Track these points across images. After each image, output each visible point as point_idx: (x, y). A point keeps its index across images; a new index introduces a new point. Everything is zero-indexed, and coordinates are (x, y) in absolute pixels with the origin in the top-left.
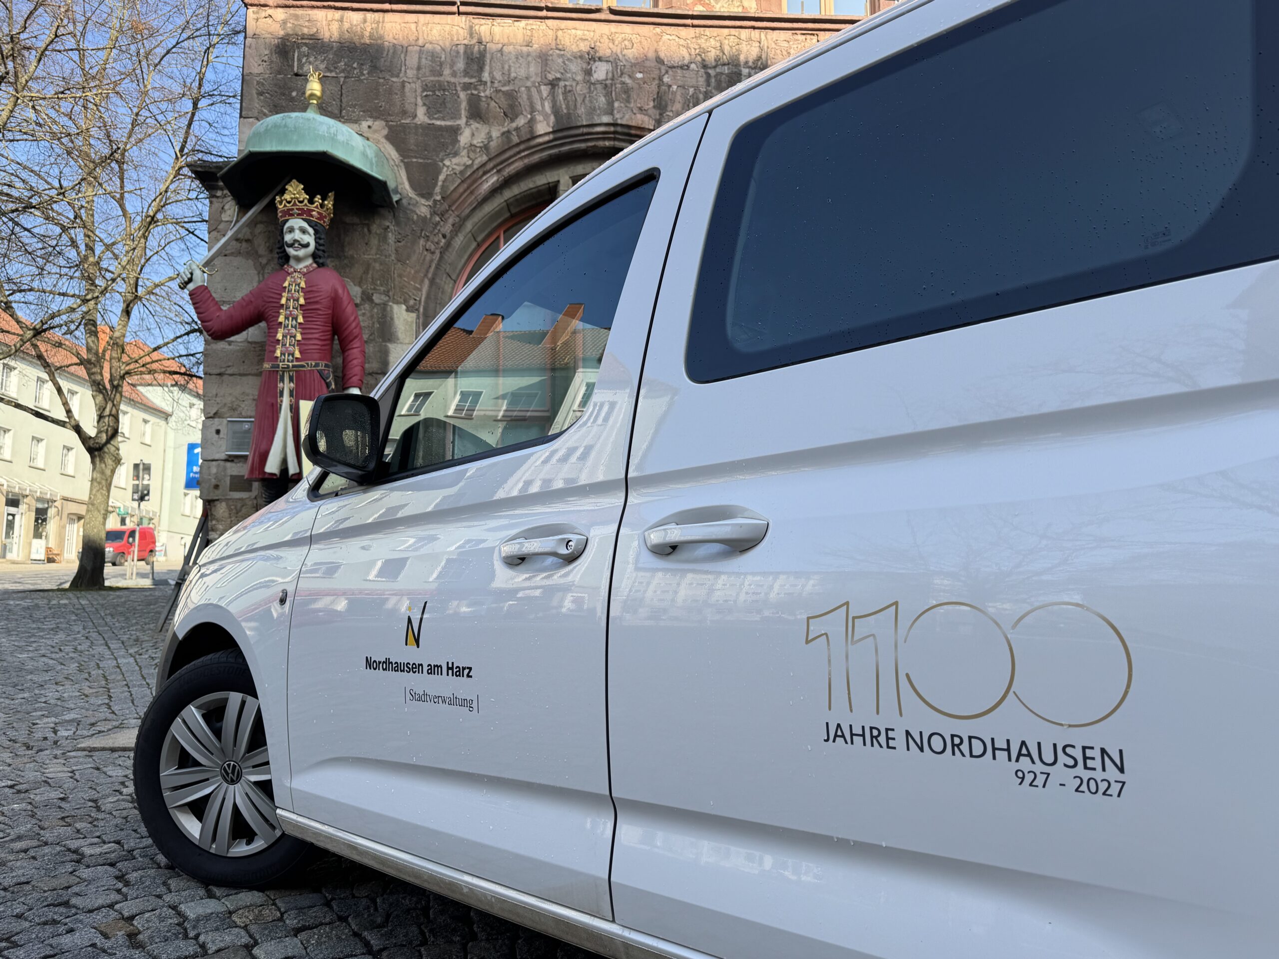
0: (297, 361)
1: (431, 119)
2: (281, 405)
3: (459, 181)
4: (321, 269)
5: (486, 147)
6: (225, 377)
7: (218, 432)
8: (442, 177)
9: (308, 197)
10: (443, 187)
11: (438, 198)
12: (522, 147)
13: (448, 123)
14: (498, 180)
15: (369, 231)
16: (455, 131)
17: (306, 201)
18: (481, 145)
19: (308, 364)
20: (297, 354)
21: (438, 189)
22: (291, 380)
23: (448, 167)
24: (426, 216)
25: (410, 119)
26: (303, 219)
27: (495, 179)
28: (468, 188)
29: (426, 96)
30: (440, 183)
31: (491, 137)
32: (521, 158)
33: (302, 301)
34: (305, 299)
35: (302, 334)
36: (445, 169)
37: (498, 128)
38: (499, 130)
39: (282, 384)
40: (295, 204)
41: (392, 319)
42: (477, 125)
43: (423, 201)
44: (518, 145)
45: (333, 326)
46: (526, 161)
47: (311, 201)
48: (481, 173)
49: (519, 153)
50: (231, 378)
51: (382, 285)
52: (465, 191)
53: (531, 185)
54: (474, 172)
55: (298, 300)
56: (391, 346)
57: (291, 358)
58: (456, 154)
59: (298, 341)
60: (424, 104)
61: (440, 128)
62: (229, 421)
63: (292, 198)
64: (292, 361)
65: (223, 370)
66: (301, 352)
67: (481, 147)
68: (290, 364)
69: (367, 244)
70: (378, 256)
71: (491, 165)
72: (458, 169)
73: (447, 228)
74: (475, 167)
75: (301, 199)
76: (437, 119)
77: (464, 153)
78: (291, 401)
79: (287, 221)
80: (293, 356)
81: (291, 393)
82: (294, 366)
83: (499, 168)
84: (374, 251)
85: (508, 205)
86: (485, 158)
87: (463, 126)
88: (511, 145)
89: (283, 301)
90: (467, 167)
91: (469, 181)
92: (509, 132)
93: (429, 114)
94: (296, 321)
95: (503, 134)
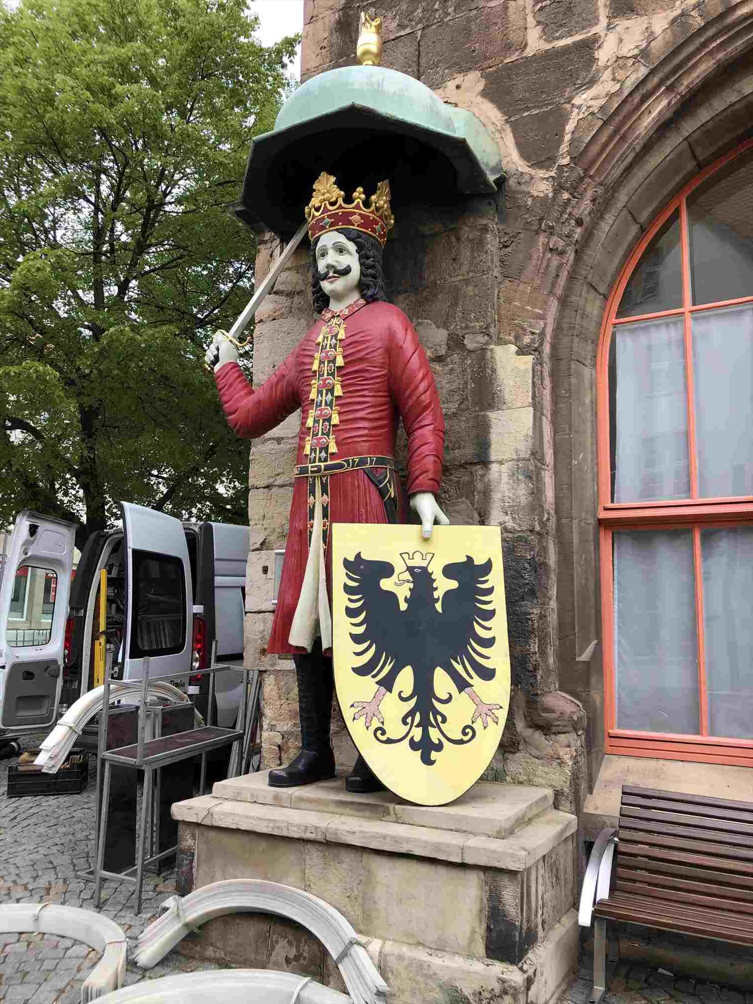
0: (332, 459)
1: (550, 42)
2: (311, 533)
3: (600, 123)
4: (370, 306)
5: (644, 54)
6: (274, 489)
8: (570, 127)
9: (342, 193)
10: (572, 142)
11: (566, 161)
12: (710, 33)
13: (578, 38)
14: (669, 103)
15: (458, 239)
16: (588, 47)
17: (340, 201)
18: (636, 51)
19: (347, 461)
20: (333, 449)
21: (564, 148)
22: (324, 491)
23: (579, 107)
24: (547, 195)
25: (517, 53)
26: (337, 230)
27: (664, 102)
28: (615, 132)
29: (541, 9)
30: (567, 138)
31: (652, 33)
32: (711, 53)
33: (340, 361)
34: (344, 357)
35: (340, 414)
36: (576, 111)
37: (664, 14)
38: (666, 18)
39: (312, 497)
40: (326, 210)
41: (494, 371)
42: (627, 23)
43: (541, 173)
44: (702, 30)
45: (390, 396)
46: (721, 55)
47: (348, 200)
48: (637, 98)
49: (704, 45)
50: (282, 490)
51: (477, 320)
52: (611, 139)
53: (733, 98)
54: (624, 102)
55: (334, 361)
56: (492, 415)
57: (323, 454)
58: (592, 82)
59: (334, 426)
60: (539, 23)
61: (566, 50)
62: (277, 554)
63: (321, 202)
64: (326, 460)
65: (272, 480)
66: (338, 443)
67: (635, 57)
68: (322, 464)
69: (454, 260)
70: (471, 274)
71: (656, 80)
72: (596, 104)
73: (585, 207)
74: (626, 92)
75: (333, 199)
76: (561, 37)
77: (607, 75)
78: (324, 526)
80: (327, 453)
81: (325, 510)
82: (327, 468)
83: (669, 83)
84: (465, 268)
85: (691, 144)
86: (643, 71)
87: (602, 34)
88: (689, 35)
89: (315, 367)
90: (611, 96)
91: (617, 119)
92: (683, 14)
93: (548, 34)
94: (332, 395)
95: (674, 20)
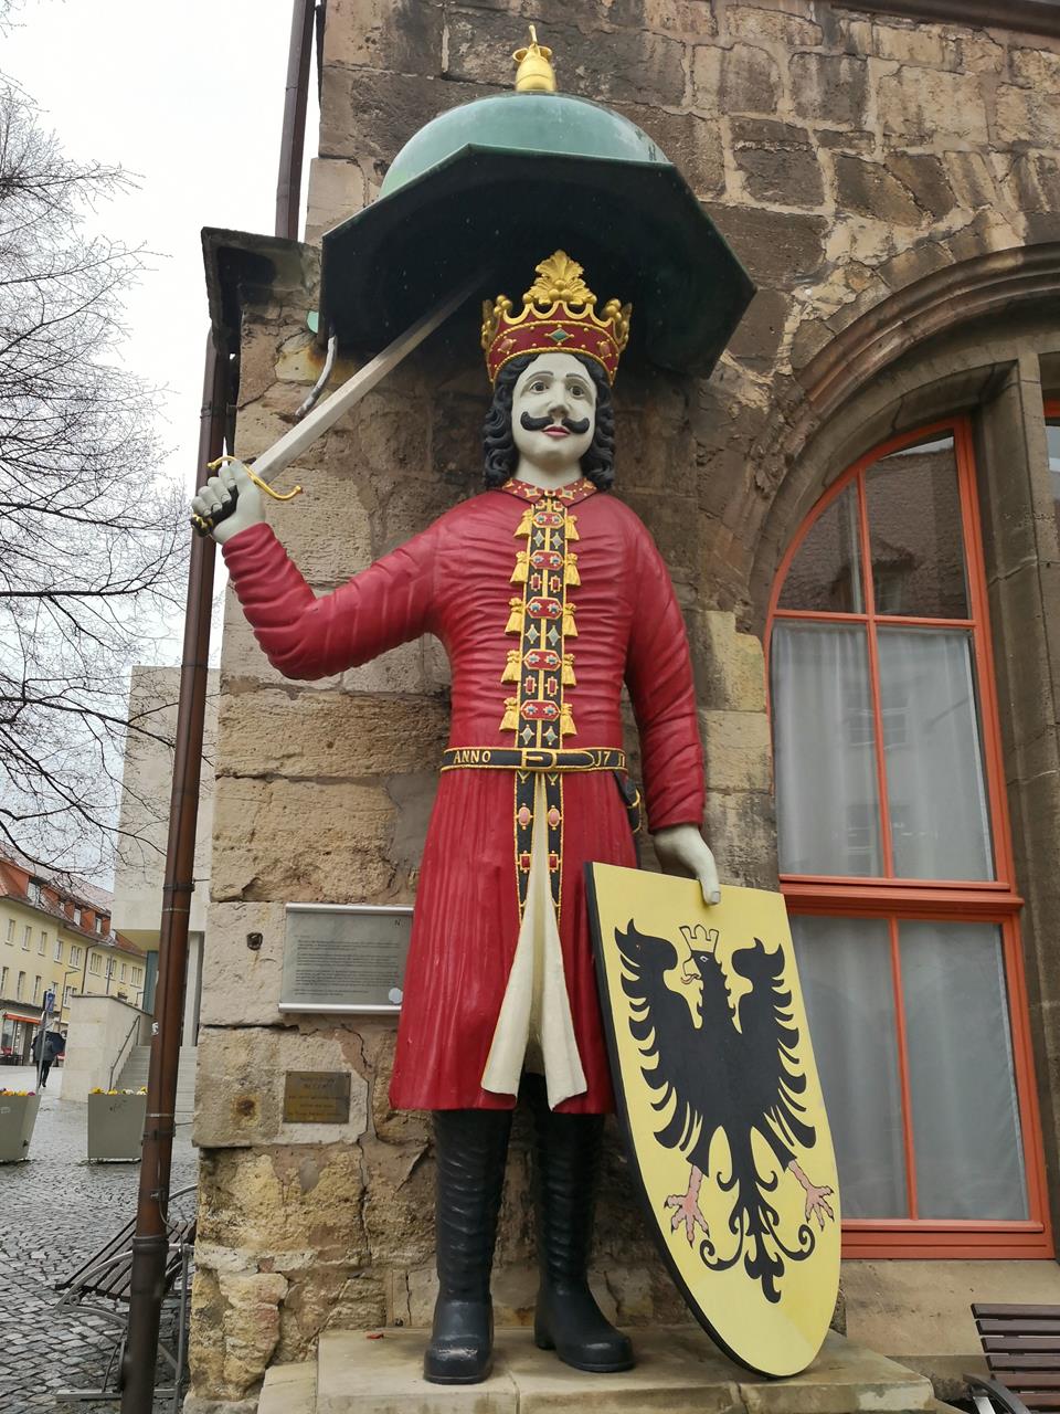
0: (566, 746)
1: (758, 200)
2: (525, 877)
3: (830, 336)
5: (883, 269)
6: (277, 785)
7: (255, 941)
8: (791, 325)
9: (594, 298)
10: (794, 347)
11: (787, 370)
12: (959, 276)
13: (796, 210)
14: (902, 344)
15: (646, 433)
16: (812, 230)
17: (589, 309)
18: (874, 262)
19: (595, 753)
20: (568, 726)
21: (783, 351)
22: (553, 800)
23: (803, 304)
24: (760, 408)
25: (711, 195)
26: (575, 355)
27: (896, 342)
28: (844, 355)
29: (743, 149)
30: (787, 339)
31: (893, 247)
32: (953, 303)
33: (572, 576)
34: (581, 572)
35: (575, 667)
36: (797, 308)
37: (908, 230)
38: (911, 235)
39: (524, 810)
40: (559, 314)
41: (708, 647)
42: (863, 221)
43: (751, 375)
44: (951, 269)
45: (628, 655)
46: (961, 309)
48: (872, 323)
49: (950, 288)
50: (298, 787)
52: (836, 363)
53: (958, 367)
54: (860, 320)
55: (561, 573)
57: (550, 733)
58: (817, 278)
59: (567, 687)
60: (740, 167)
61: (778, 219)
62: (289, 911)
63: (553, 299)
64: (555, 745)
65: (272, 765)
66: (576, 719)
67: (873, 268)
68: (553, 752)
69: (638, 461)
70: (668, 491)
71: (895, 308)
72: (827, 310)
73: (796, 444)
74: (864, 310)
75: (579, 302)
76: (769, 199)
77: (838, 276)
78: (553, 864)
79: (533, 357)
80: (557, 731)
81: (553, 837)
82: (562, 760)
83: (907, 318)
84: (658, 479)
85: (904, 404)
86: (883, 292)
87: (830, 220)
88: (938, 268)
89: (520, 574)
90: (846, 307)
91: (847, 341)
92: (930, 239)
93: (755, 183)
94: (559, 631)
95: (919, 243)
